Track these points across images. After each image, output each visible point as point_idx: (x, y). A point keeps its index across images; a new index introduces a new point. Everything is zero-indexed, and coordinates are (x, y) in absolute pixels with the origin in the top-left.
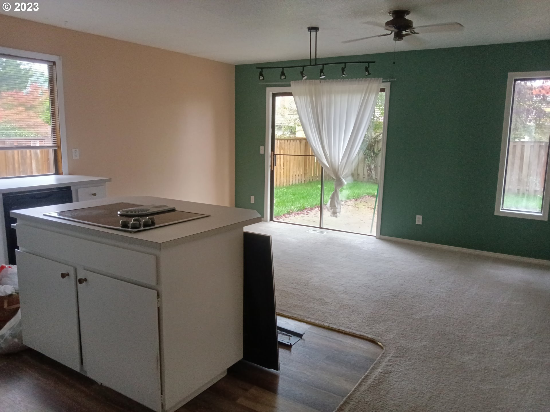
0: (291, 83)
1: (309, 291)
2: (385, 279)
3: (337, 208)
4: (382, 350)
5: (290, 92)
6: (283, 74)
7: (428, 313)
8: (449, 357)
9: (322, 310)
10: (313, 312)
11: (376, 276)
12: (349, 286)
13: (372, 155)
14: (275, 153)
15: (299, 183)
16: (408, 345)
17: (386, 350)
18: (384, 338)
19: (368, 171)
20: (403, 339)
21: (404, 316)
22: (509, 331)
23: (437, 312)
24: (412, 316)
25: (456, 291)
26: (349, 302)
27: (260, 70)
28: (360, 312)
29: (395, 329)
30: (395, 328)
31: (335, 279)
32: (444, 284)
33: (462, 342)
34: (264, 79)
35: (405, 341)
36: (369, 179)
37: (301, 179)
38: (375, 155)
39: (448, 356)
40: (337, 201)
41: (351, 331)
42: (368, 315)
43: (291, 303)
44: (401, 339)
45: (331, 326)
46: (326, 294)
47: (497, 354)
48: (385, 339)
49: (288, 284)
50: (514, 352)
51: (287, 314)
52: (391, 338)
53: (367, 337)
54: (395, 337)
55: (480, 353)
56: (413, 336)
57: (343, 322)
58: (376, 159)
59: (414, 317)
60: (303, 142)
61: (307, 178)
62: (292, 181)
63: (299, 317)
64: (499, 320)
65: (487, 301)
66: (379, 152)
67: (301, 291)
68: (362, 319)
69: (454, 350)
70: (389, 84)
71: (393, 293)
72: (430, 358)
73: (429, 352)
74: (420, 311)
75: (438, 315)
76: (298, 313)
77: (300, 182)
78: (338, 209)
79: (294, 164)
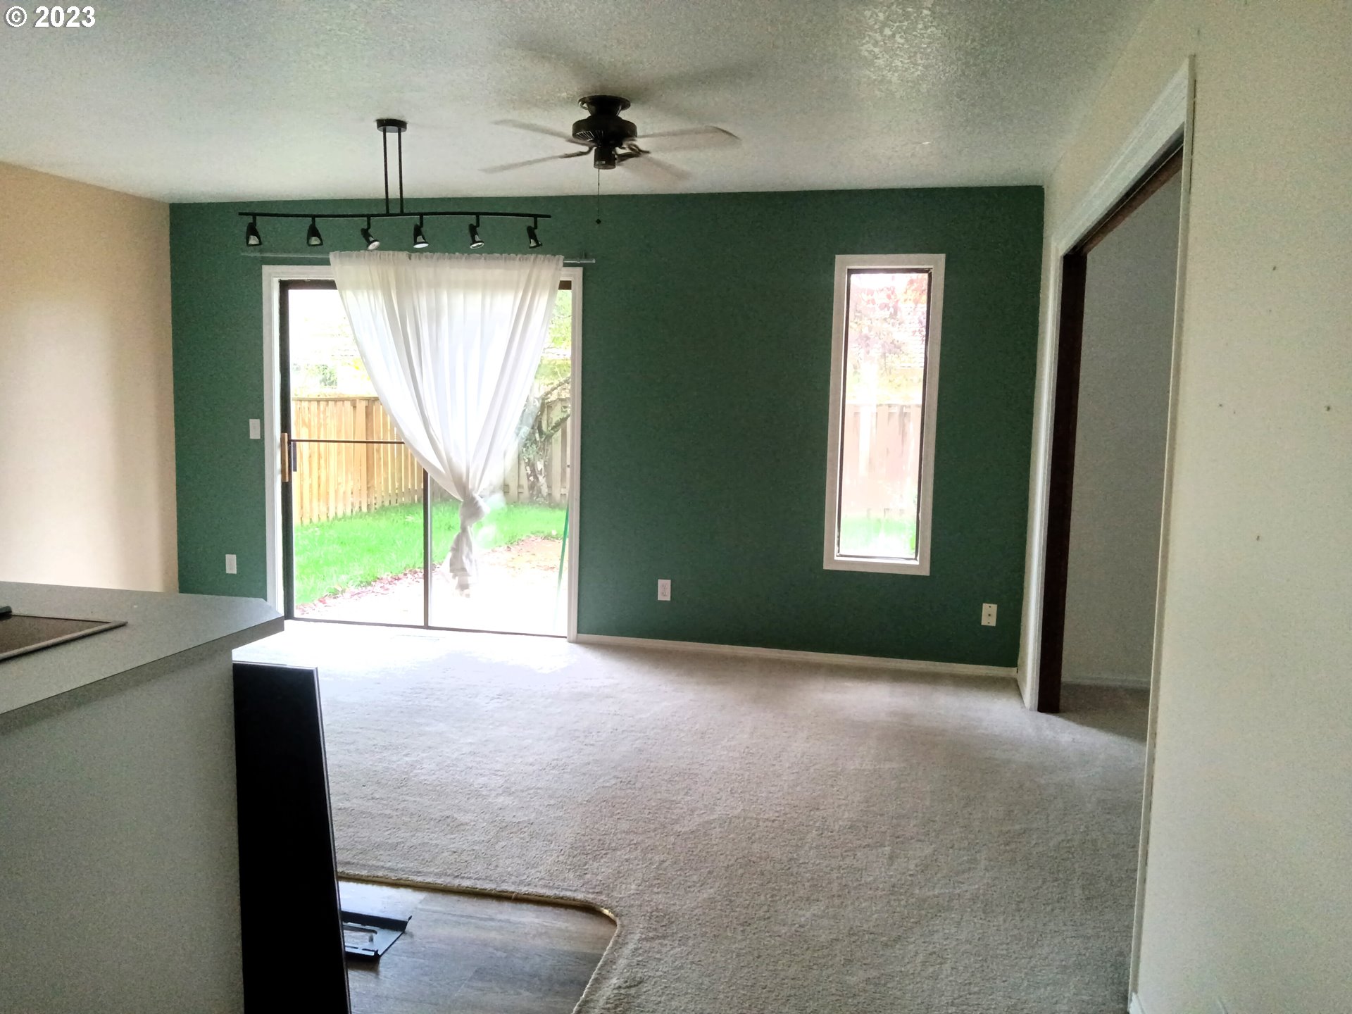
0: (331, 256)
1: (412, 799)
2: (601, 743)
3: (468, 575)
4: (612, 926)
5: (330, 279)
6: (313, 232)
7: (708, 815)
8: (769, 918)
9: (451, 846)
10: (427, 856)
11: (578, 737)
12: (515, 773)
13: (538, 439)
14: (293, 437)
15: (354, 513)
16: (672, 902)
17: (623, 926)
18: (615, 894)
19: (528, 476)
20: (659, 890)
21: (655, 830)
22: (885, 832)
23: (727, 808)
24: (672, 830)
25: (761, 751)
26: (520, 813)
27: (250, 219)
28: (549, 838)
29: (639, 867)
30: (638, 865)
31: (478, 759)
32: (733, 738)
33: (792, 875)
34: (260, 243)
35: (665, 895)
36: (532, 495)
37: (360, 503)
38: (543, 439)
39: (766, 917)
40: (468, 557)
41: (531, 890)
42: (569, 840)
43: (365, 839)
44: (656, 890)
45: (480, 885)
46: (457, 801)
47: (869, 892)
48: (616, 898)
49: (351, 789)
50: (903, 882)
51: (357, 873)
52: (632, 892)
53: (574, 900)
54: (640, 888)
55: (834, 896)
56: (681, 878)
57: (510, 869)
58: (546, 448)
59: (679, 831)
60: (361, 406)
61: (375, 498)
62: (336, 508)
63: (393, 876)
64: (861, 810)
65: (830, 769)
66: (552, 431)
67: (391, 803)
68: (556, 855)
69: (778, 898)
70: (579, 271)
71: (622, 776)
72: (727, 927)
73: (723, 913)
74: (689, 812)
75: (730, 816)
76: (388, 863)
77: (357, 509)
78: (470, 576)
79: (339, 462)
